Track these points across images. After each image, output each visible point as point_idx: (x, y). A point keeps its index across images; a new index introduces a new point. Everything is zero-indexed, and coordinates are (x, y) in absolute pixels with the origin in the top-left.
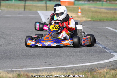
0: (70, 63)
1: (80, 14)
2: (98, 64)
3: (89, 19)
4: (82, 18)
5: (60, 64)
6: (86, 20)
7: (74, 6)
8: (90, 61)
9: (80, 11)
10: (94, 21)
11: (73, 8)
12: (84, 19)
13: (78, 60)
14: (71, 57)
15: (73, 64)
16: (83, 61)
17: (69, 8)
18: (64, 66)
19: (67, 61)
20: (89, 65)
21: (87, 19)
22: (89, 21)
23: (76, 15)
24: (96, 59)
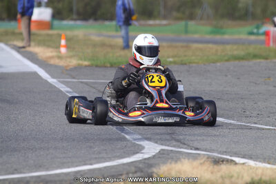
0: (39, 167)
1: (63, 50)
2: (105, 167)
3: (86, 63)
4: (69, 60)
5: (16, 170)
6: (79, 65)
7: (50, 32)
8: (87, 162)
9: (63, 42)
10: (97, 66)
11: (48, 35)
12: (74, 62)
13: (59, 160)
14: (42, 153)
15: (47, 169)
16: (69, 162)
17: (39, 35)
18: (24, 173)
19: (32, 162)
20: (84, 171)
21: (80, 62)
22: (86, 66)
23: (54, 54)
24: (101, 156)
